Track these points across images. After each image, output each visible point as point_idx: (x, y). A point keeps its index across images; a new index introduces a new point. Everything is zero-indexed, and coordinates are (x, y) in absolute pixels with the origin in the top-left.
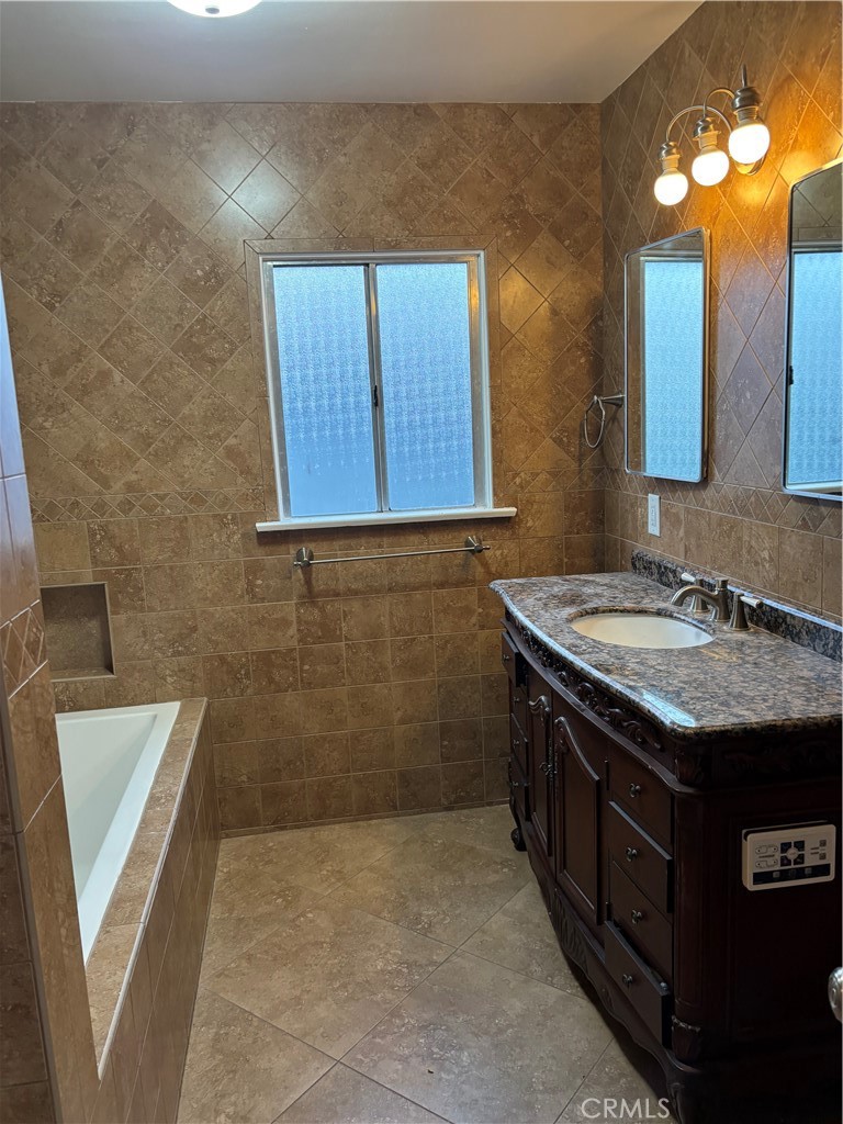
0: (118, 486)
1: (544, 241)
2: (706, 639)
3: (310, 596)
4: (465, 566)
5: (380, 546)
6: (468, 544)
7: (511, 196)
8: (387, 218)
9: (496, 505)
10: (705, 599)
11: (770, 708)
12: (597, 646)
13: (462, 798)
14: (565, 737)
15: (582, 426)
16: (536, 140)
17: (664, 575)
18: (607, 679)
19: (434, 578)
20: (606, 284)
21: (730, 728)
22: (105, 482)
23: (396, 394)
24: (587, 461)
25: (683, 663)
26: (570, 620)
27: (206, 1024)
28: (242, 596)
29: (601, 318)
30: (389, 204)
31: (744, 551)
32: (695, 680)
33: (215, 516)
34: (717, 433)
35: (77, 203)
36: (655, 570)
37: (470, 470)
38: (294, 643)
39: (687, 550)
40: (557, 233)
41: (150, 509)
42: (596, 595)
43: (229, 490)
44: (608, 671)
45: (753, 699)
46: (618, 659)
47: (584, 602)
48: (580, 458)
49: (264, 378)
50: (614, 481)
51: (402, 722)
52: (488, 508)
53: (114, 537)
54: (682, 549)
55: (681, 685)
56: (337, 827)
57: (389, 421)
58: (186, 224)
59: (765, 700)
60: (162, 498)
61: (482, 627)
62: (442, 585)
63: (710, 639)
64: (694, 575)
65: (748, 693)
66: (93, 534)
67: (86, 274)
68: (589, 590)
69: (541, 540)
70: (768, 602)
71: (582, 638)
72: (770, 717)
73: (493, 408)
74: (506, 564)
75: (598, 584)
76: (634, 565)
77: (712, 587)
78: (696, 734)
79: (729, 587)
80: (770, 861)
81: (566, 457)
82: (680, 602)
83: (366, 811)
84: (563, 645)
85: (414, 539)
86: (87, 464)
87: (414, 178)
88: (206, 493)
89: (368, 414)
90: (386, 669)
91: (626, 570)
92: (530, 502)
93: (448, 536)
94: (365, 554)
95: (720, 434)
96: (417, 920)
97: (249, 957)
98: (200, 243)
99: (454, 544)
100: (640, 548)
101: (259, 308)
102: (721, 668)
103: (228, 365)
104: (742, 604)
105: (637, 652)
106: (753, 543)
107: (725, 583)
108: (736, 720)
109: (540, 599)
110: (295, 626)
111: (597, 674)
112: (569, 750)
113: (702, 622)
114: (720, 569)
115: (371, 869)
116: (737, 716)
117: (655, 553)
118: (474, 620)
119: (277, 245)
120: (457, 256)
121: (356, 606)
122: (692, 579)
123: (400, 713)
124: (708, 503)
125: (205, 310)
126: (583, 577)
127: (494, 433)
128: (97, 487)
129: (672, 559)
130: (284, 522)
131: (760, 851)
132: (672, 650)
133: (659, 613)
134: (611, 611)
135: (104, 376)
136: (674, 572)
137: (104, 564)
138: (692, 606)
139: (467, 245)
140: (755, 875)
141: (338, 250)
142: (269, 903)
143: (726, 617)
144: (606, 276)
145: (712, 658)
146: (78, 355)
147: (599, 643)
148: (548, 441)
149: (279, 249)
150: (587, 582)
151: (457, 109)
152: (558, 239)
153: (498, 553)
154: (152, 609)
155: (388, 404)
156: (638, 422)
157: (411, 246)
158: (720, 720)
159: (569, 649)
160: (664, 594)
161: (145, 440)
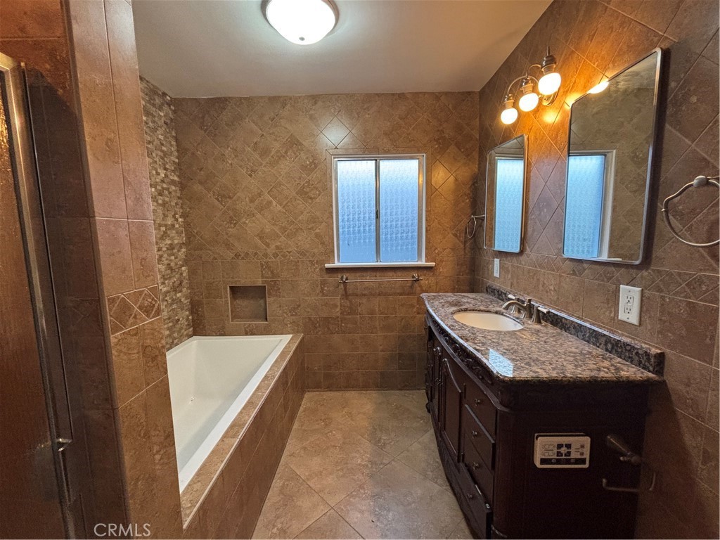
0: (273, 247)
1: (452, 149)
2: (519, 327)
3: (346, 295)
4: (412, 287)
5: (376, 276)
6: (413, 277)
7: (438, 130)
8: (385, 140)
9: (426, 262)
10: (521, 308)
11: (554, 369)
12: (463, 326)
13: (406, 386)
14: (447, 368)
15: (466, 229)
16: (450, 107)
17: (501, 296)
18: (466, 344)
19: (398, 291)
20: (479, 167)
21: (530, 379)
22: (268, 245)
23: (386, 213)
24: (468, 244)
25: (506, 339)
26: (453, 313)
27: (280, 478)
28: (318, 294)
29: (476, 182)
30: (385, 134)
31: (541, 286)
32: (512, 349)
33: (310, 261)
34: (529, 229)
35: (263, 135)
36: (496, 292)
37: (416, 246)
38: (339, 314)
39: (512, 284)
40: (458, 146)
41: (284, 256)
42: (468, 302)
43: (316, 250)
44: (467, 340)
45: (544, 362)
46: (473, 334)
47: (461, 305)
48: (465, 243)
49: (332, 206)
50: (480, 253)
51: (383, 351)
52: (423, 263)
53: (270, 267)
54: (510, 284)
55: (505, 351)
56: (353, 392)
57: (382, 224)
58: (303, 143)
59: (551, 364)
60: (289, 252)
61: (418, 313)
62: (401, 294)
63: (522, 327)
64: (515, 296)
65: (541, 359)
66: (262, 265)
67: (264, 163)
68: (464, 300)
69: (447, 277)
70: (553, 311)
71: (456, 322)
72: (554, 374)
73: (426, 220)
74: (430, 287)
75: (469, 298)
76: (487, 291)
77: (523, 302)
78: (510, 381)
79: (532, 303)
80: (551, 453)
81: (458, 241)
82: (507, 308)
83: (365, 387)
84: (447, 325)
85: (391, 274)
86: (261, 238)
87: (397, 123)
88: (307, 252)
89: (374, 221)
90: (376, 328)
91: (483, 292)
92: (441, 261)
93: (405, 273)
94: (369, 279)
95: (530, 230)
96: (379, 441)
97: (305, 449)
98: (308, 150)
99: (408, 278)
100: (490, 282)
101: (331, 177)
102: (527, 343)
103: (317, 200)
104: (538, 311)
105: (483, 331)
106: (545, 282)
107: (530, 300)
108: (534, 375)
109: (441, 303)
110: (339, 307)
111: (461, 341)
112: (448, 375)
113: (518, 318)
114: (528, 294)
115: (364, 414)
116: (535, 372)
117: (497, 285)
118: (415, 310)
119: (340, 152)
120: (414, 156)
121: (364, 301)
122: (514, 298)
123: (381, 347)
124: (523, 263)
125: (310, 178)
126: (463, 294)
127: (427, 231)
128: (265, 247)
129: (505, 288)
130: (337, 264)
131: (544, 447)
132: (501, 332)
133: (497, 313)
134: (473, 310)
135: (270, 203)
136: (505, 294)
137: (266, 277)
138: (513, 310)
139: (419, 151)
140: (541, 459)
141: (364, 153)
142: (318, 424)
143: (530, 317)
144: (480, 164)
145: (521, 337)
146: (259, 195)
147: (465, 325)
148: (451, 235)
149: (340, 153)
150: (465, 296)
151: (416, 95)
152: (458, 148)
153: (427, 282)
154: (284, 297)
155: (382, 217)
156: (492, 229)
157: (395, 152)
158: (525, 374)
159: (449, 327)
160: (500, 304)
161: (284, 229)
